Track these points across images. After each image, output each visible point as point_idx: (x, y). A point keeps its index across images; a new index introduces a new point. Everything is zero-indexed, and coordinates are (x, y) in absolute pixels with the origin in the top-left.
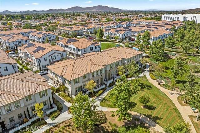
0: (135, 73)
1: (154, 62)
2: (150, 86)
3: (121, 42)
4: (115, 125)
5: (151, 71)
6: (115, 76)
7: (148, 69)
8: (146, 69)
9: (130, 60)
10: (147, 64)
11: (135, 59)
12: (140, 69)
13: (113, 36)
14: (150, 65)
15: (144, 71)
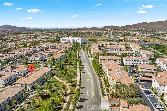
0: (51, 77)
1: (58, 71)
2: (57, 81)
3: (40, 63)
4: (48, 93)
5: (57, 75)
6: (43, 80)
7: (56, 75)
8: (55, 75)
9: (48, 73)
10: (55, 73)
11: (50, 72)
12: (52, 75)
13: (34, 60)
14: (56, 73)
15: (54, 76)
